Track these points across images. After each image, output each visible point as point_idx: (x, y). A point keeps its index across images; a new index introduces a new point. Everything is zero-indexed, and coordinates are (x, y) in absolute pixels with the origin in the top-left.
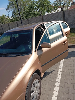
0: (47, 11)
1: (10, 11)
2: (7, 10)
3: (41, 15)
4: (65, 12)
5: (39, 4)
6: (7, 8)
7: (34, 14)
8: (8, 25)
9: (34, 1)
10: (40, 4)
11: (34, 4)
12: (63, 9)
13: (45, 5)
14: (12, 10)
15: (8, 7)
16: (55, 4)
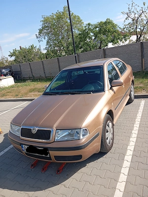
0: (112, 41)
1: (43, 39)
2: (37, 37)
3: (100, 48)
4: (144, 44)
5: (97, 29)
6: (38, 34)
7: (88, 45)
8: (41, 63)
9: (89, 24)
10: (100, 30)
11: (90, 29)
12: (140, 38)
13: (109, 31)
14: (46, 37)
15: (41, 31)
16: (125, 29)
